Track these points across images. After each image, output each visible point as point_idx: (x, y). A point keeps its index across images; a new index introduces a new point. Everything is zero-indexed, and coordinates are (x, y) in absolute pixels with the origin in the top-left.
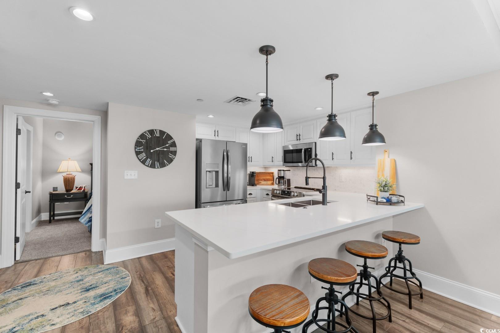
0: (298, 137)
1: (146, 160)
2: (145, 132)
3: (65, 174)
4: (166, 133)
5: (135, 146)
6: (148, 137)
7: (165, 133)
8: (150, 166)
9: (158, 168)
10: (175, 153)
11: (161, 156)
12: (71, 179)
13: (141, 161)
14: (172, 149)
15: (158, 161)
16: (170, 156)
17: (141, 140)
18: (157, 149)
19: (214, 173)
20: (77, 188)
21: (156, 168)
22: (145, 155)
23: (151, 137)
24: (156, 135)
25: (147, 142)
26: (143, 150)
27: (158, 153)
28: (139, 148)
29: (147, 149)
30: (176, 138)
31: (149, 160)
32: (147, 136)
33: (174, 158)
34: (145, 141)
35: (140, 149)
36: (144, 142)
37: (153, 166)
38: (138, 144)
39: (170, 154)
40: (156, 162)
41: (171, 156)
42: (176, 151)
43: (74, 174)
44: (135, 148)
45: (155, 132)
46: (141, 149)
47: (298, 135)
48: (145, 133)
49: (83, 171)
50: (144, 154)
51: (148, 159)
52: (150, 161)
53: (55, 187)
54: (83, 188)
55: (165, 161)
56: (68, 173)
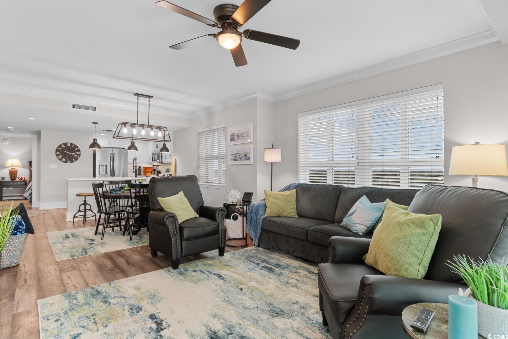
0: (157, 146)
2: (61, 144)
3: (10, 168)
7: (73, 144)
8: (64, 162)
9: (69, 163)
11: (71, 156)
12: (15, 172)
13: (59, 159)
14: (78, 153)
15: (69, 159)
17: (59, 148)
19: (105, 166)
20: (19, 178)
23: (65, 146)
24: (68, 146)
27: (69, 155)
29: (62, 153)
30: (80, 147)
31: (63, 159)
32: (63, 146)
33: (79, 158)
36: (61, 149)
37: (66, 162)
38: (57, 150)
39: (76, 155)
41: (77, 157)
42: (80, 154)
43: (17, 168)
44: (56, 153)
45: (68, 144)
46: (59, 153)
49: (23, 167)
50: (61, 156)
53: (3, 177)
54: (24, 178)
55: (73, 159)
56: (12, 168)
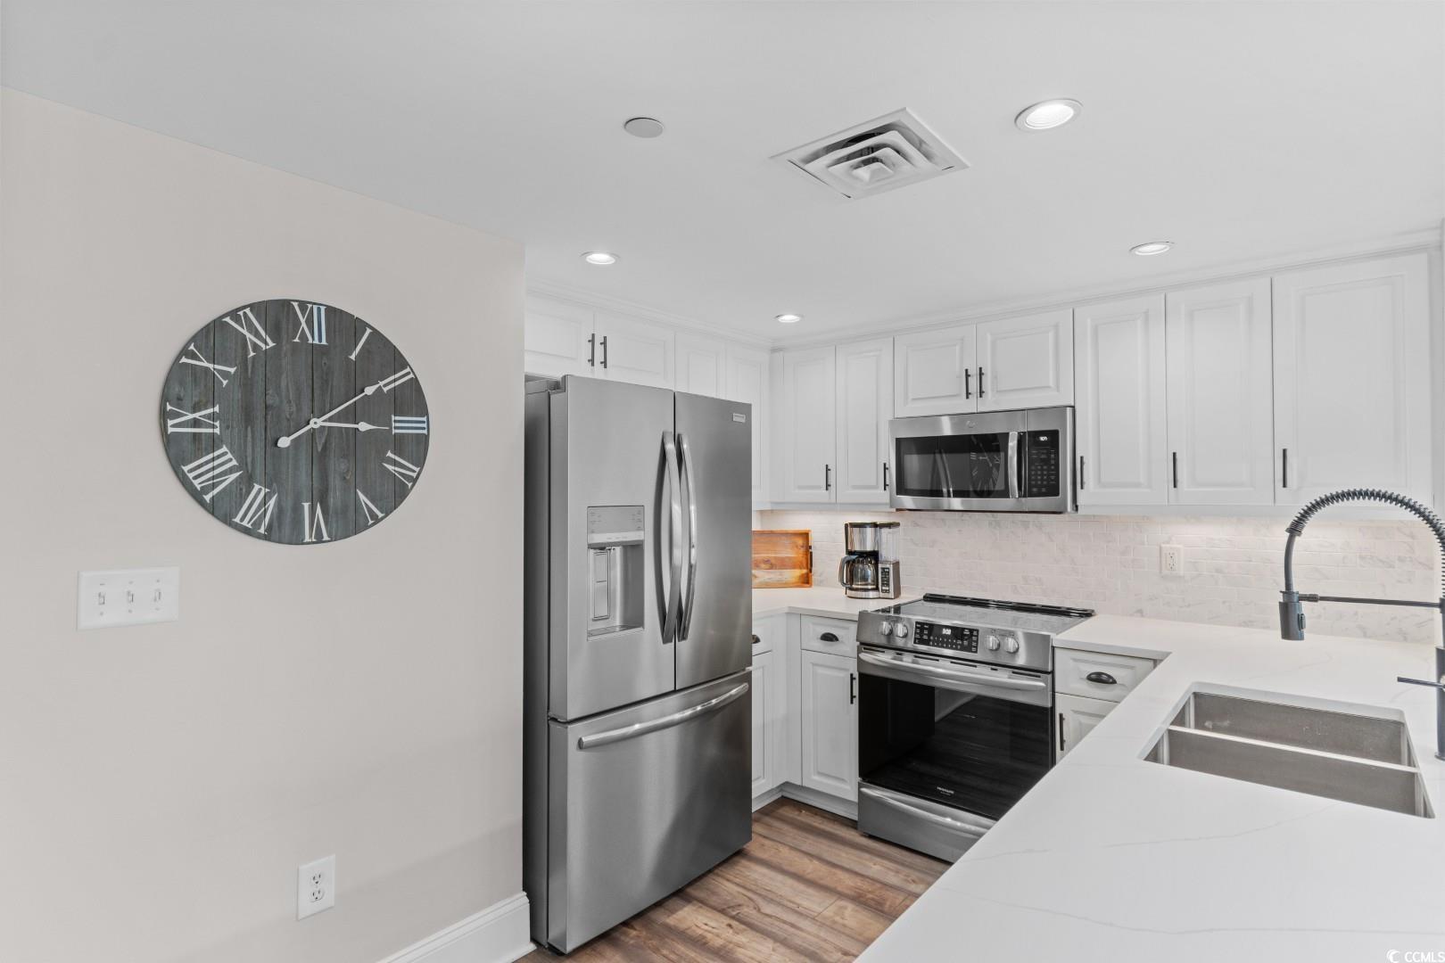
0: (974, 381)
1: (239, 492)
2: (234, 314)
4: (369, 331)
5: (165, 398)
6: (255, 347)
7: (358, 326)
8: (269, 528)
9: (320, 540)
10: (417, 448)
11: (337, 466)
13: (208, 498)
14: (402, 425)
15: (321, 498)
16: (390, 468)
17: (205, 364)
18: (316, 423)
19: (618, 552)
21: (307, 539)
22: (234, 462)
23: (271, 344)
24: (303, 335)
25: (245, 380)
26: (217, 431)
27: (320, 450)
28: (191, 416)
29: (248, 419)
30: (422, 365)
31: (258, 490)
32: (249, 336)
33: (415, 481)
34: (232, 370)
35: (196, 423)
36: (225, 375)
37: (287, 530)
38: (182, 387)
39: (389, 454)
40: (306, 505)
41: (396, 465)
42: (427, 437)
44: (164, 416)
45: (303, 321)
46: (206, 419)
47: (974, 372)
48: (237, 320)
50: (225, 457)
51: (257, 487)
52: (265, 502)
55: (362, 496)
